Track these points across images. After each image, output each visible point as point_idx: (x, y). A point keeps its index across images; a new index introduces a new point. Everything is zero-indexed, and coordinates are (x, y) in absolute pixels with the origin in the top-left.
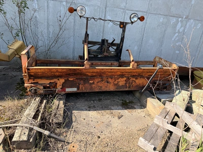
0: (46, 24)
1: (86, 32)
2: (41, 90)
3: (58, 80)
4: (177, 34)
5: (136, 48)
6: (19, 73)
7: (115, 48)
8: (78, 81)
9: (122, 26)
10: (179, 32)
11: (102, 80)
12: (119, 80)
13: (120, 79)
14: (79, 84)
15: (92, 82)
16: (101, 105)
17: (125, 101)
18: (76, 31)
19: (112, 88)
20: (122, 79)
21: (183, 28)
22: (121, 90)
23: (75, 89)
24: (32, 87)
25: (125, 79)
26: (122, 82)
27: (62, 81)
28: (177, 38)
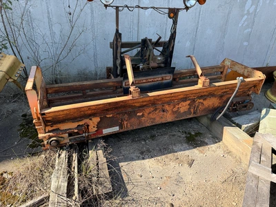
0: (46, 20)
1: (117, 31)
2: (66, 140)
3: (91, 119)
4: (246, 17)
5: (188, 44)
6: (16, 104)
7: (161, 49)
8: (120, 116)
9: (172, 15)
10: (248, 13)
11: (156, 110)
12: (180, 105)
13: (182, 103)
14: (122, 121)
15: (141, 114)
16: (158, 145)
17: (189, 133)
18: (96, 26)
19: (169, 117)
20: (184, 104)
21: (254, 7)
22: (183, 118)
23: (116, 129)
24: (50, 137)
25: (188, 102)
26: (184, 107)
27: (96, 120)
28: (246, 23)
